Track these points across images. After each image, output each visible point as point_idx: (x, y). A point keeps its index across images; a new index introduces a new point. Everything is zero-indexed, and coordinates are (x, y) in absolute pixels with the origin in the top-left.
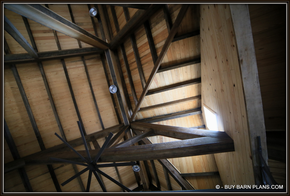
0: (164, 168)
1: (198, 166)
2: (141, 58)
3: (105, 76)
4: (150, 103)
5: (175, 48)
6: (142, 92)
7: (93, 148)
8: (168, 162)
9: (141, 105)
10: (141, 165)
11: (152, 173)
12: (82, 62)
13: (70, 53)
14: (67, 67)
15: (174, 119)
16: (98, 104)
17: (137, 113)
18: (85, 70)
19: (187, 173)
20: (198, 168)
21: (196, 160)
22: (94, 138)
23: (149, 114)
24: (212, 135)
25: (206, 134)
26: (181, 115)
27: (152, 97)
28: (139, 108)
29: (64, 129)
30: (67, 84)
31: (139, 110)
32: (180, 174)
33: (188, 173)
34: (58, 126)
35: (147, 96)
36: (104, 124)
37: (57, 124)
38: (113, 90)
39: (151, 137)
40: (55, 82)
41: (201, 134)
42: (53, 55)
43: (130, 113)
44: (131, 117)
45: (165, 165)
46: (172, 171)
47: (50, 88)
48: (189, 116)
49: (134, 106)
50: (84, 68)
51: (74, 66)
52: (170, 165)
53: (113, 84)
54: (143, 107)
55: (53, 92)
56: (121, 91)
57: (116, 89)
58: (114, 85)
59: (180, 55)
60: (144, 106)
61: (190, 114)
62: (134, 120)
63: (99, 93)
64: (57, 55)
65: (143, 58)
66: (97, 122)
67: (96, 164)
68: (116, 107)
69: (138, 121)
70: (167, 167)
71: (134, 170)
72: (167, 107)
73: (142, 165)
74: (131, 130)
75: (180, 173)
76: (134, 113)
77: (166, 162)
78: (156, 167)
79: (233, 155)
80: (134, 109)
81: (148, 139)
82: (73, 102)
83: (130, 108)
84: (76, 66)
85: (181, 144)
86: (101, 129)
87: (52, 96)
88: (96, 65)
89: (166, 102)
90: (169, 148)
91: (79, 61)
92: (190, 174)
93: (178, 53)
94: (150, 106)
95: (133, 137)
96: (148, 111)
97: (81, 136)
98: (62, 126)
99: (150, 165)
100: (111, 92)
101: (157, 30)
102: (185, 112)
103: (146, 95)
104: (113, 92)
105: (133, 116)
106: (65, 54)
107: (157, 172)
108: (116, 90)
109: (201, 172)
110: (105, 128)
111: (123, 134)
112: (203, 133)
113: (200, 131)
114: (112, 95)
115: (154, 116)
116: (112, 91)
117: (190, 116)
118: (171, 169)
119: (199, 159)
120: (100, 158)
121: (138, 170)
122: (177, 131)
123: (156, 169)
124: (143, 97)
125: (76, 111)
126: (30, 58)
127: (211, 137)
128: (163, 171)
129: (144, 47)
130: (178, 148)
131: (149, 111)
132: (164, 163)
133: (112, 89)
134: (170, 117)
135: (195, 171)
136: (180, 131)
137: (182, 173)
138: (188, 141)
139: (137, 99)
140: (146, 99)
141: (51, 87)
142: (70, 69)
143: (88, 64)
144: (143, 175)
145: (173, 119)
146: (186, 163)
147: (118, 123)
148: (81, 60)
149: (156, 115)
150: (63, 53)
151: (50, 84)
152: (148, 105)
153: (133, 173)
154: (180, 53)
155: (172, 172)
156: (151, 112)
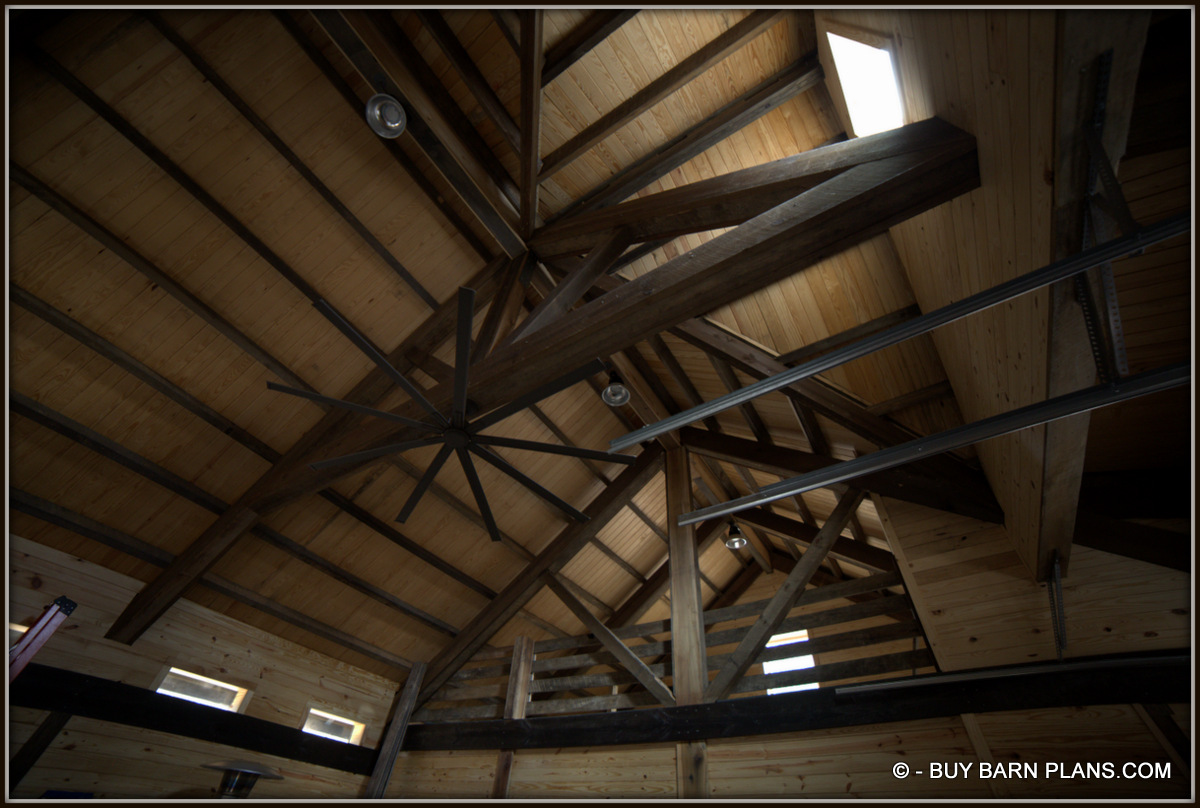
0: (715, 358)
1: (839, 309)
4: (574, 117)
6: (519, 77)
7: (430, 383)
8: (722, 334)
9: (540, 143)
10: (630, 380)
15: (702, 154)
16: (361, 217)
17: (538, 187)
19: (800, 345)
21: (829, 288)
22: (415, 352)
23: (590, 169)
24: (880, 150)
25: (854, 156)
26: (730, 124)
27: (575, 80)
28: (539, 161)
29: (295, 367)
31: (539, 169)
32: (777, 359)
33: (803, 345)
34: (265, 368)
35: (549, 86)
36: (428, 286)
37: (257, 362)
38: (389, 124)
39: (630, 266)
41: (833, 163)
43: (510, 200)
44: (519, 216)
45: (714, 345)
46: (746, 358)
48: (764, 117)
49: (512, 162)
52: (732, 340)
53: (373, 94)
54: (554, 148)
55: (144, 245)
56: (427, 112)
57: (396, 109)
58: (379, 92)
60: (557, 144)
61: (768, 106)
62: (537, 223)
63: (337, 166)
66: (400, 293)
67: (467, 423)
68: (441, 200)
69: (553, 220)
70: (724, 350)
71: (612, 405)
72: (655, 108)
73: (635, 379)
74: (542, 266)
75: (777, 355)
76: (525, 190)
77: (716, 336)
78: (684, 367)
79: (973, 204)
80: (516, 174)
81: (623, 275)
82: (256, 254)
83: (501, 177)
85: (755, 231)
86: (429, 312)
87: (157, 265)
89: (647, 81)
90: (710, 266)
92: (812, 346)
94: (581, 130)
95: (555, 284)
96: (580, 157)
97: (372, 365)
98: (280, 360)
99: (664, 370)
100: (382, 135)
102: (746, 99)
104: (394, 131)
105: (526, 207)
107: (694, 382)
108: (404, 116)
109: (852, 326)
110: (441, 300)
111: (516, 294)
112: (839, 158)
113: (823, 156)
114: (392, 145)
115: (615, 171)
116: (389, 129)
117: (771, 114)
118: (737, 351)
119: (837, 283)
120: (468, 400)
121: (623, 399)
122: (727, 191)
123: (688, 374)
124: (535, 95)
125: (291, 285)
127: (877, 160)
128: (713, 370)
130: (746, 250)
131: (585, 155)
132: (708, 342)
133: (381, 116)
134: (682, 152)
135: (829, 332)
136: (738, 187)
137: (784, 352)
138: (779, 213)
139: (512, 120)
140: (551, 107)
144: (647, 408)
145: (700, 151)
146: (793, 313)
147: (482, 263)
149: (622, 167)
152: (570, 133)
153: (611, 415)
155: (745, 362)
156: (597, 157)
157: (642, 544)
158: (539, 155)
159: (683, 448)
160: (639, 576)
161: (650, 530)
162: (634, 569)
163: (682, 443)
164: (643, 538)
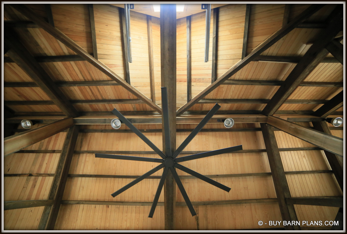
1: (236, 32)
2: (85, 79)
3: (106, 134)
5: (68, 29)
11: (247, 106)
12: (81, 155)
13: (62, 163)
14: (81, 173)
18: (91, 154)
20: (238, 33)
30: (98, 179)
31: (153, 102)
40: (91, 192)
42: (57, 183)
43: (157, 115)
47: (95, 200)
50: (88, 154)
51: (83, 165)
54: (150, 94)
55: (101, 198)
59: (79, 25)
64: (59, 178)
65: (84, 76)
71: (232, 127)
76: (156, 109)
84: (82, 163)
87: (106, 201)
88: (90, 140)
91: (79, 158)
93: (75, 27)
94: (150, 85)
101: (46, 47)
103: (130, 84)
106: (61, 169)
108: (119, 121)
121: (233, 122)
126: (50, 209)
129: (71, 71)
133: (116, 125)
141: (95, 198)
142: (83, 170)
143: (86, 149)
144: (244, 118)
148: (78, 155)
150: (60, 171)
151: (91, 199)
154: (77, 24)
157: (307, 158)
158: (149, 99)
159: (269, 116)
160: (326, 171)
161: (302, 152)
162: (320, 171)
163: (267, 116)
164: (304, 156)
